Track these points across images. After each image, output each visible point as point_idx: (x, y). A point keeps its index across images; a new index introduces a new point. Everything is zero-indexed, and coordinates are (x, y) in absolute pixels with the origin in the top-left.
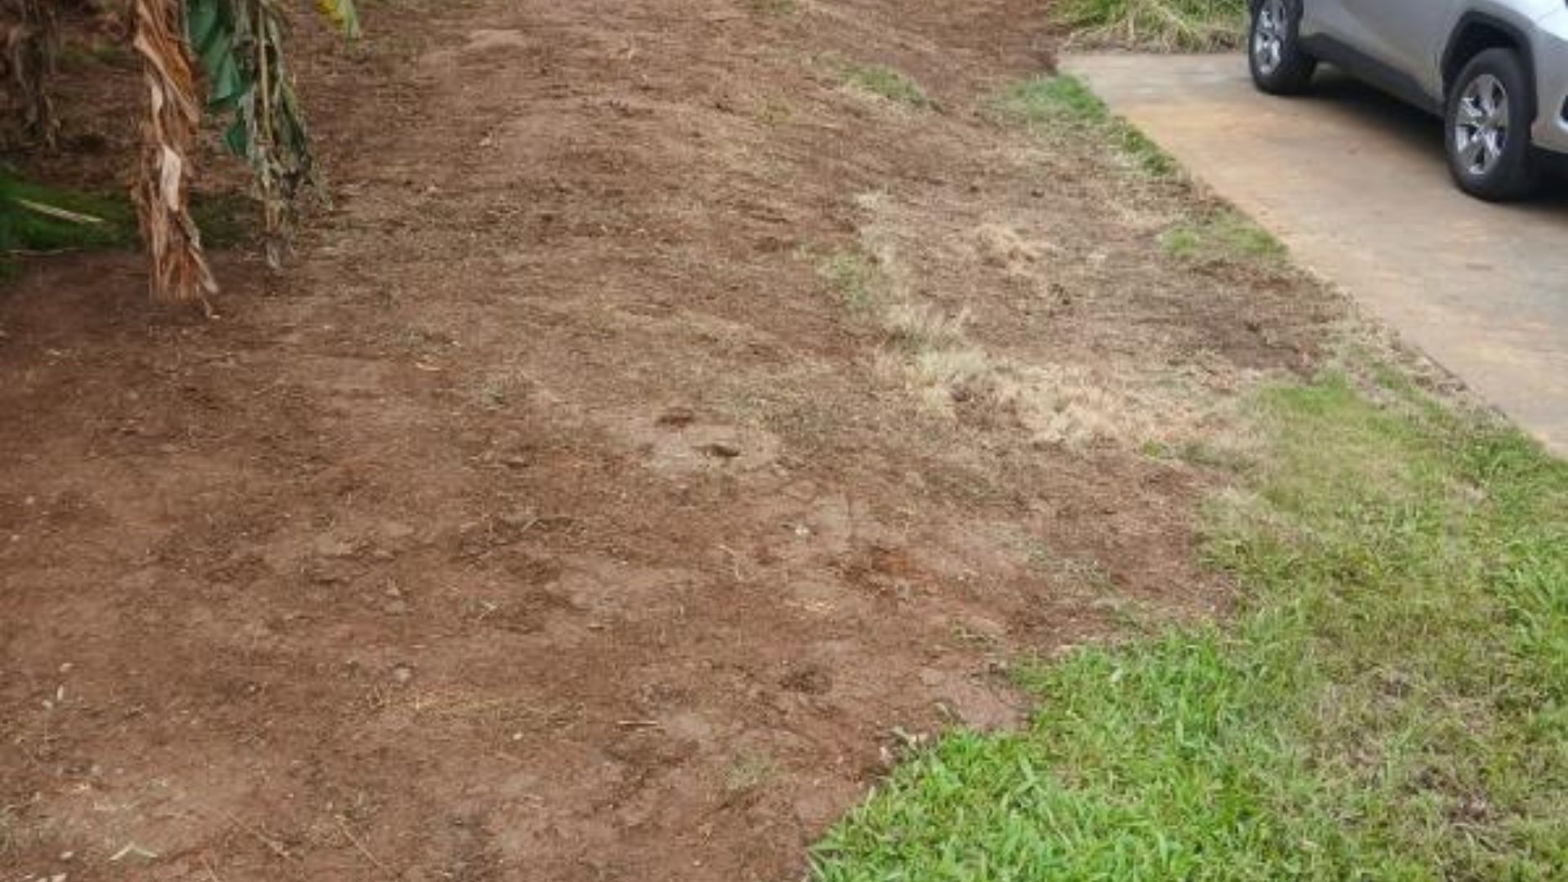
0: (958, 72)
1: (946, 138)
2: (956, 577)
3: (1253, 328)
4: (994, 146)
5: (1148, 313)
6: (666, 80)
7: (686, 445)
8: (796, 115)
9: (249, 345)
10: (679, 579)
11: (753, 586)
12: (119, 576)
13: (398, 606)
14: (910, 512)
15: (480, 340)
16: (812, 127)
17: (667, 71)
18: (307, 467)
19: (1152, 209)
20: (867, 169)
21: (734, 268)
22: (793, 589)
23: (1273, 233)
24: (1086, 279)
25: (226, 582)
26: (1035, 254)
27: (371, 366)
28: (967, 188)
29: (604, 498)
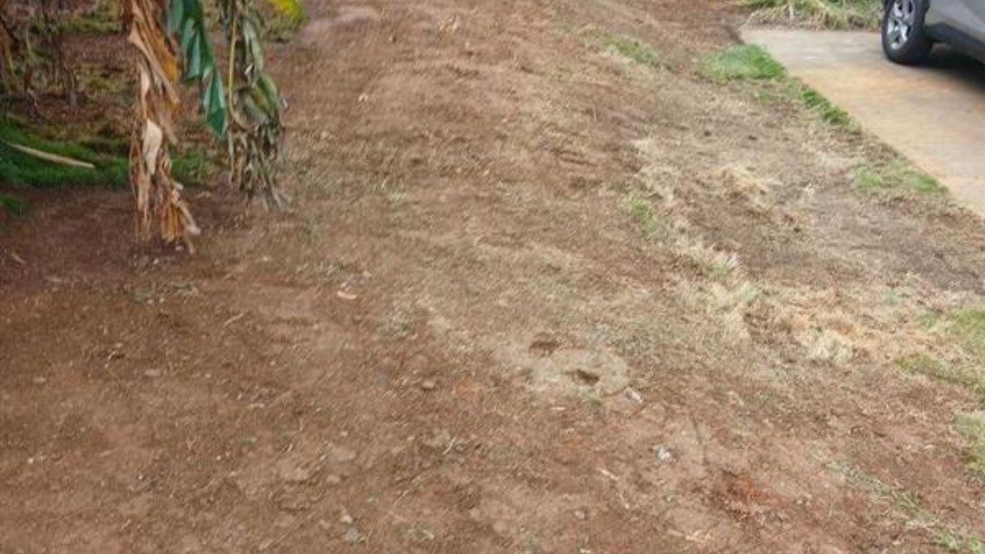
0: (676, 40)
1: (679, 92)
2: (794, 502)
3: (940, 256)
4: (713, 99)
5: (858, 241)
6: (483, 46)
7: (556, 370)
8: (577, 76)
9: (207, 275)
10: (577, 506)
11: (638, 513)
12: (117, 501)
13: (352, 536)
14: (744, 434)
15: (383, 269)
16: (590, 86)
17: (482, 38)
18: (265, 391)
19: (837, 151)
20: (633, 117)
21: (560, 204)
22: (672, 518)
23: (934, 177)
24: (804, 210)
25: (208, 510)
26: (766, 189)
27: (303, 295)
28: (702, 133)
29: (501, 421)
